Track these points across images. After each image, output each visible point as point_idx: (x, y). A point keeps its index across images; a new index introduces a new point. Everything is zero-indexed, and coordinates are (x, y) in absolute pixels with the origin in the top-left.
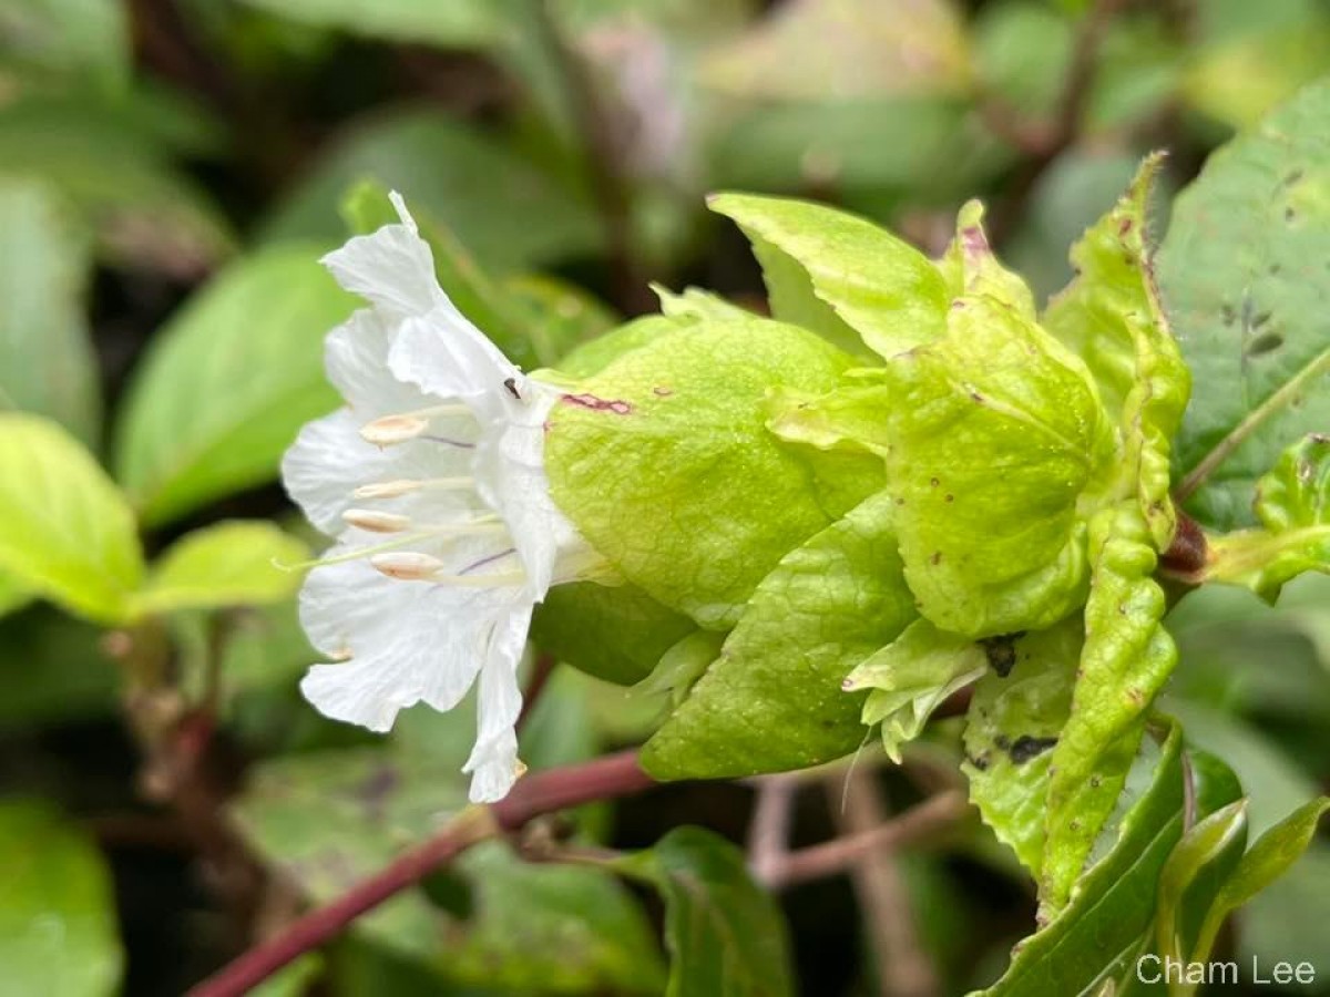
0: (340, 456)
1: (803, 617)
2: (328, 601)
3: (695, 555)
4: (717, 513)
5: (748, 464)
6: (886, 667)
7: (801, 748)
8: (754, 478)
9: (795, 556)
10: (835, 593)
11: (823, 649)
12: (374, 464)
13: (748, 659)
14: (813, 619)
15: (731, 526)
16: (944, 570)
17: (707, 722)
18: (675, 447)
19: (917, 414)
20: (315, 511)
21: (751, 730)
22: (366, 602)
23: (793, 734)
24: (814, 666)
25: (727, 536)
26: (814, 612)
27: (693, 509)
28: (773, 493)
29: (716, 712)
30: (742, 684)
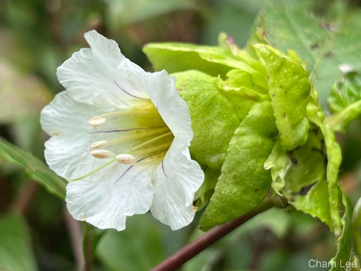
0: (62, 150)
1: (245, 150)
2: (76, 200)
3: (211, 136)
4: (215, 118)
5: (219, 100)
6: (272, 162)
7: (250, 202)
8: (222, 105)
9: (238, 130)
10: (252, 140)
11: (252, 161)
12: (76, 148)
13: (230, 172)
14: (248, 150)
15: (219, 123)
16: (286, 119)
17: (222, 199)
18: (200, 97)
19: (274, 63)
20: (59, 172)
21: (236, 199)
22: (90, 196)
23: (247, 197)
24: (251, 168)
25: (218, 127)
26: (248, 148)
27: (208, 118)
28: (228, 109)
29: (224, 194)
30: (230, 182)
